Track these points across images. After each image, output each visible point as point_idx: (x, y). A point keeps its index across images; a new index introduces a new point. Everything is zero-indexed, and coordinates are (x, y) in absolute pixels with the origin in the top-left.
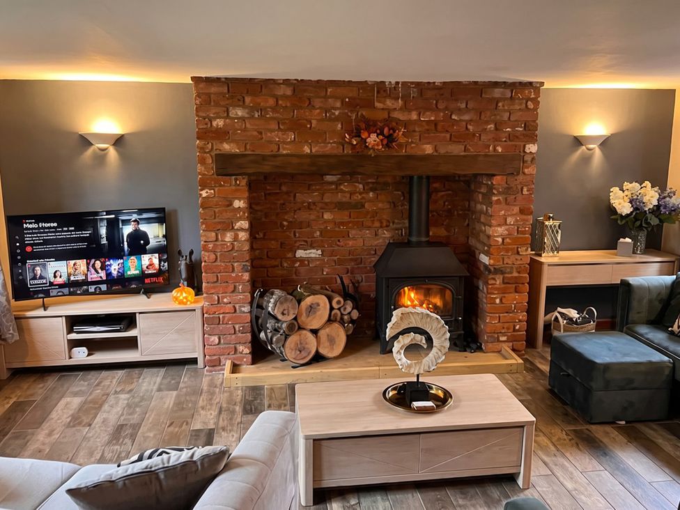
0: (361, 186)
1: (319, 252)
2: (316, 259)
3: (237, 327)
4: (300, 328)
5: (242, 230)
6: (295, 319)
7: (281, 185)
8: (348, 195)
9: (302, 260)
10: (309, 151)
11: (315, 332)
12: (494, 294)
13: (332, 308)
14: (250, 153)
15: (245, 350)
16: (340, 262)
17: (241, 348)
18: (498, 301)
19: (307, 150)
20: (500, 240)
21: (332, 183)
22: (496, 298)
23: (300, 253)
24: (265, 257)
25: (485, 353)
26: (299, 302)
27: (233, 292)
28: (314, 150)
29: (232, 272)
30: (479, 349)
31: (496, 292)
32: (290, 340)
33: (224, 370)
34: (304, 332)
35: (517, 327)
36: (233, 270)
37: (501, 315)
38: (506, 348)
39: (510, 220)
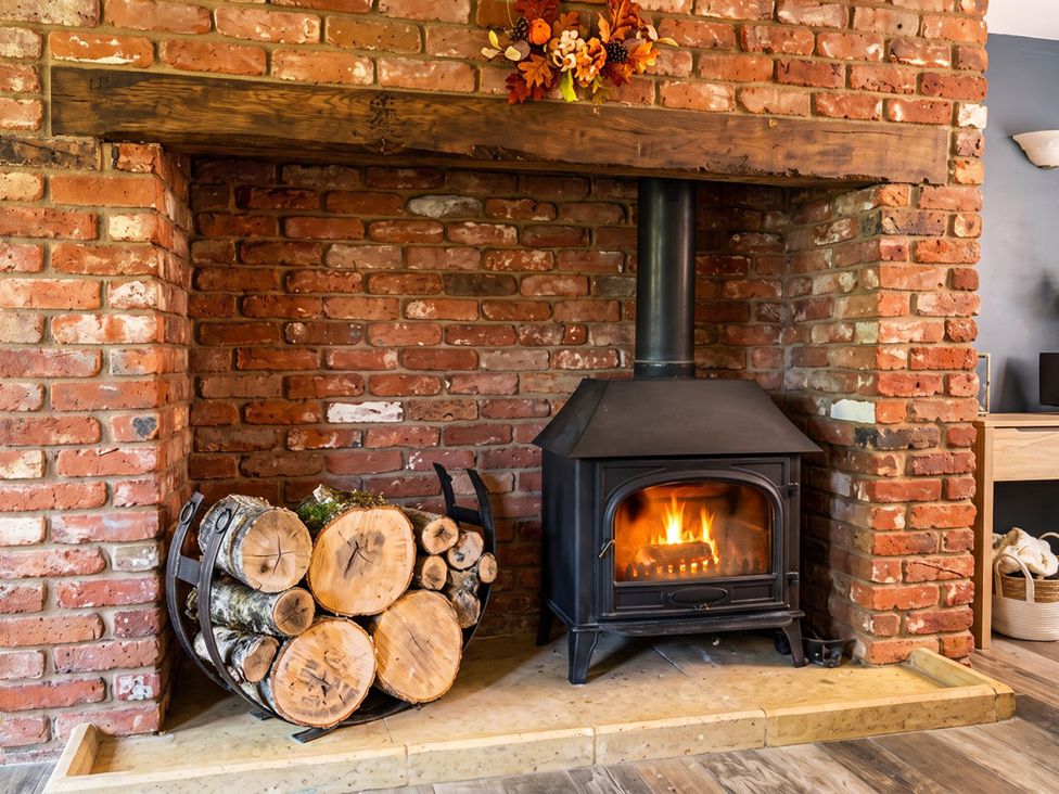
0: (511, 233)
1: (396, 409)
2: (386, 428)
3: (110, 616)
4: (322, 613)
5: (133, 309)
6: (304, 584)
7: (282, 221)
8: (477, 256)
9: (345, 432)
10: (369, 80)
11: (367, 622)
12: (890, 503)
13: (422, 553)
14: (169, 70)
15: (140, 687)
16: (452, 436)
17: (123, 682)
18: (900, 521)
19: (361, 73)
20: (902, 354)
21: (430, 221)
22: (894, 514)
23: (341, 413)
24: (236, 420)
25: (864, 667)
26: (315, 530)
27: (100, 505)
28: (385, 76)
29: (99, 440)
30: (847, 656)
31: (894, 499)
32: (290, 652)
33: (58, 755)
34: (338, 625)
35: (952, 594)
36: (102, 436)
37: (911, 559)
38: (925, 650)
39: (925, 302)
